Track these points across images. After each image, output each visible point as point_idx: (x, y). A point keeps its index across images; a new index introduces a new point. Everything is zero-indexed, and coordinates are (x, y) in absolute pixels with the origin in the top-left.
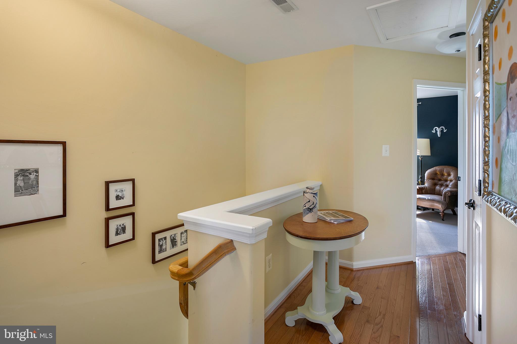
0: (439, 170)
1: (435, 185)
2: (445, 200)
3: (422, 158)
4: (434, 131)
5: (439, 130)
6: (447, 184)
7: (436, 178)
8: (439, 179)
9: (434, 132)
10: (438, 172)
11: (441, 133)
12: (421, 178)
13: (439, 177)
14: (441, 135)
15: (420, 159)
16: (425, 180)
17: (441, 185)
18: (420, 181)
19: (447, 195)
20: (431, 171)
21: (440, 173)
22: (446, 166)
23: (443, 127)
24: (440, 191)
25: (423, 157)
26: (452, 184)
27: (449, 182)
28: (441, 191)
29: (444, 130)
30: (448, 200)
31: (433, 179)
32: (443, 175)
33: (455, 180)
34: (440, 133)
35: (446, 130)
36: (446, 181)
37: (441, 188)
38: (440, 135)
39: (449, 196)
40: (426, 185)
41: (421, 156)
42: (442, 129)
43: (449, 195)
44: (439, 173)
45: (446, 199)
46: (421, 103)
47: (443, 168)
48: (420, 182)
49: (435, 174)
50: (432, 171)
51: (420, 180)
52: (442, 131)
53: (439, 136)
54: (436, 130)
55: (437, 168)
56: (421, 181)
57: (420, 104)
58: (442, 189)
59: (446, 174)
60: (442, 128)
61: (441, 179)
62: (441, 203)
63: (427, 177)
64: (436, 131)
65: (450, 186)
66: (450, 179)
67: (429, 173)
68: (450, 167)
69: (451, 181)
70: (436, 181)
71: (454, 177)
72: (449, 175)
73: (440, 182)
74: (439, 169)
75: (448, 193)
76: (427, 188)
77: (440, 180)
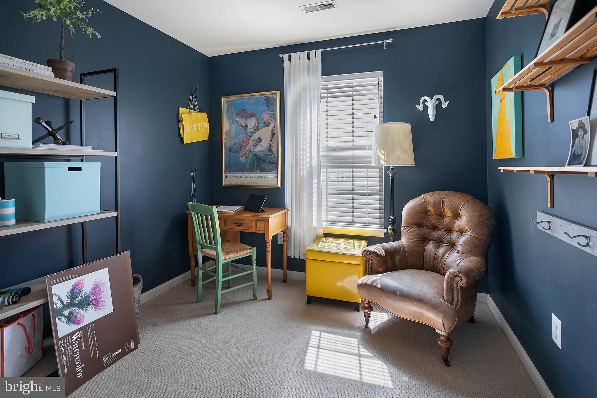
0: (434, 203)
1: (424, 240)
2: (450, 298)
3: (395, 172)
4: (420, 107)
5: (431, 103)
6: (451, 239)
7: (426, 223)
8: (432, 226)
9: (421, 110)
10: (430, 208)
11: (435, 112)
12: (393, 222)
13: (433, 219)
14: (437, 116)
15: (390, 174)
16: (402, 228)
17: (439, 242)
18: (390, 229)
19: (458, 283)
20: (415, 205)
21: (435, 211)
22: (449, 193)
23: (441, 97)
24: (435, 258)
25: (398, 169)
26: (464, 242)
27: (456, 234)
28: (438, 258)
29: (443, 104)
30: (459, 300)
31: (419, 225)
32: (441, 215)
33: (473, 231)
34: (433, 112)
35: (448, 102)
36: (450, 230)
37: (438, 251)
38: (433, 116)
39: (461, 287)
40: (404, 241)
41: (393, 167)
42: (438, 102)
43: (463, 286)
44: (432, 211)
45: (455, 295)
46: (393, 41)
47: (442, 197)
48: (390, 231)
49: (423, 213)
50: (417, 203)
51: (390, 227)
52: (438, 107)
53: (432, 118)
54: (426, 103)
55: (429, 198)
56: (393, 230)
57: (391, 42)
58: (441, 251)
59: (449, 214)
60: (438, 99)
61: (438, 224)
62: (440, 312)
63: (405, 220)
64: (426, 107)
65: (459, 248)
66: (459, 226)
67: (412, 209)
68: (459, 195)
69: (462, 232)
70: (426, 231)
71: (468, 222)
72: (457, 216)
73: (436, 234)
74: (432, 201)
75: (458, 279)
76: (406, 248)
77: (435, 228)
